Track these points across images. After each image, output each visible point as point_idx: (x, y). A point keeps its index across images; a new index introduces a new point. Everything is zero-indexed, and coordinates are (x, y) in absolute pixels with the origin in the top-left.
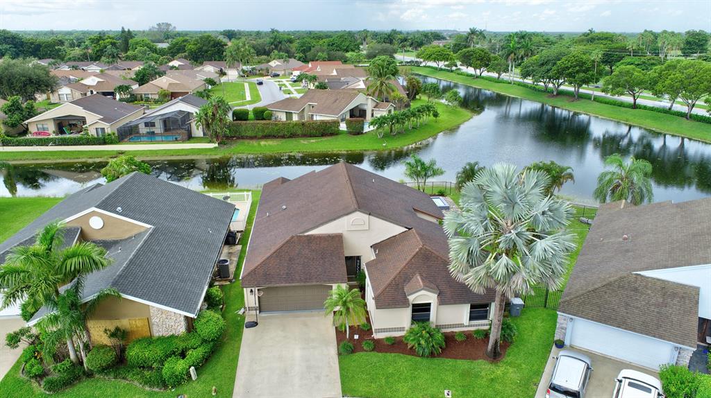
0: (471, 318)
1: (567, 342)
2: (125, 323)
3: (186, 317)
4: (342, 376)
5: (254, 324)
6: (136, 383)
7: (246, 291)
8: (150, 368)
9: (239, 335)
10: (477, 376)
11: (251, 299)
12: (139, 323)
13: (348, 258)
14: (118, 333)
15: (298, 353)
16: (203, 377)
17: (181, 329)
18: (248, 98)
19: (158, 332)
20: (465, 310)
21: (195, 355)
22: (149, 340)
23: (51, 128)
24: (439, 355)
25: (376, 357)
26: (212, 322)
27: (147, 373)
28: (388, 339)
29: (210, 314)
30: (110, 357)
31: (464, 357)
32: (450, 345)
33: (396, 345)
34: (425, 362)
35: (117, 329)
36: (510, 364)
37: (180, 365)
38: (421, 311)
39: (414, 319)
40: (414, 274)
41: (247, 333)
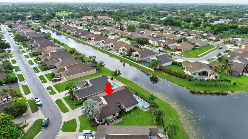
18: (199, 56)
23: (134, 55)
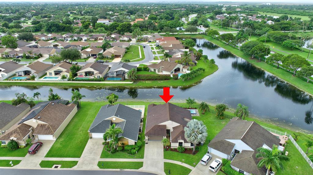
0: (191, 146)
1: (210, 152)
2: (124, 142)
3: (135, 142)
4: (164, 155)
5: (147, 143)
6: (126, 153)
7: (146, 137)
8: (129, 151)
9: (144, 145)
10: (190, 157)
11: (146, 138)
12: (126, 142)
13: (167, 130)
14: (123, 144)
15: (156, 150)
16: (138, 153)
17: (134, 144)
18: (141, 57)
19: (129, 144)
20: (190, 144)
21: (137, 149)
22: (128, 146)
23: (84, 74)
24: (183, 153)
25: (171, 152)
26: (140, 143)
27: (128, 152)
28: (174, 148)
29: (139, 141)
30: (122, 148)
31: (188, 153)
32: (186, 151)
33: (175, 150)
34: (180, 154)
35: (123, 143)
36: (197, 156)
37: (134, 151)
38: (181, 144)
39: (179, 145)
40: (180, 136)
41: (146, 145)
